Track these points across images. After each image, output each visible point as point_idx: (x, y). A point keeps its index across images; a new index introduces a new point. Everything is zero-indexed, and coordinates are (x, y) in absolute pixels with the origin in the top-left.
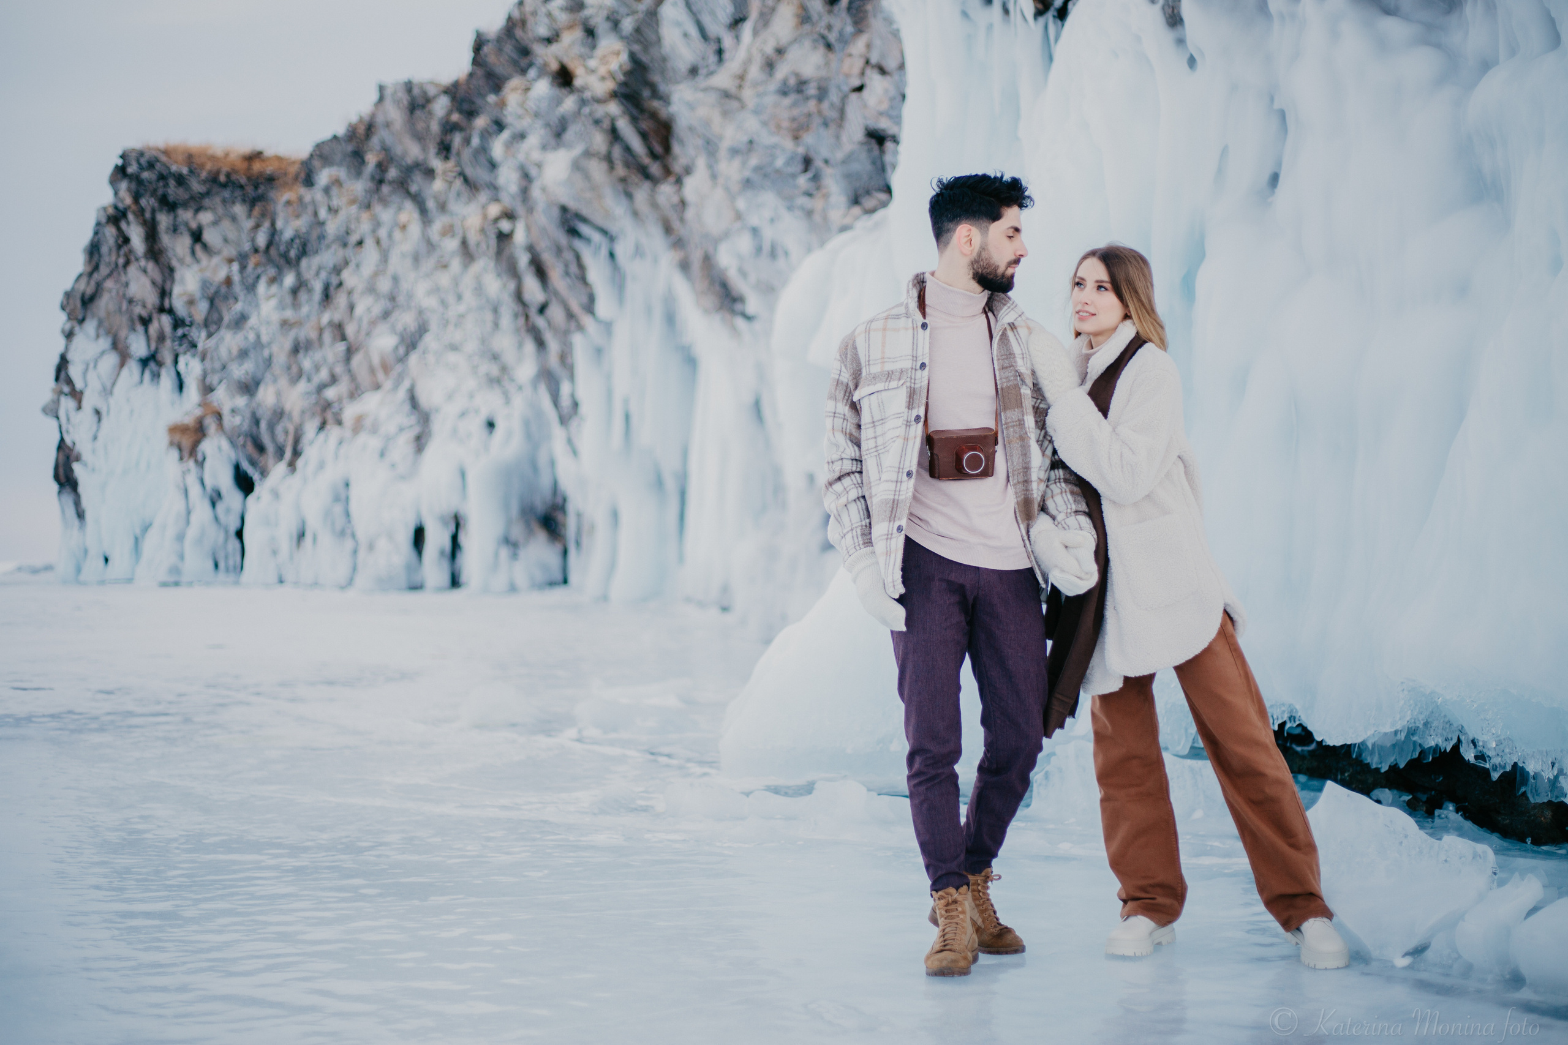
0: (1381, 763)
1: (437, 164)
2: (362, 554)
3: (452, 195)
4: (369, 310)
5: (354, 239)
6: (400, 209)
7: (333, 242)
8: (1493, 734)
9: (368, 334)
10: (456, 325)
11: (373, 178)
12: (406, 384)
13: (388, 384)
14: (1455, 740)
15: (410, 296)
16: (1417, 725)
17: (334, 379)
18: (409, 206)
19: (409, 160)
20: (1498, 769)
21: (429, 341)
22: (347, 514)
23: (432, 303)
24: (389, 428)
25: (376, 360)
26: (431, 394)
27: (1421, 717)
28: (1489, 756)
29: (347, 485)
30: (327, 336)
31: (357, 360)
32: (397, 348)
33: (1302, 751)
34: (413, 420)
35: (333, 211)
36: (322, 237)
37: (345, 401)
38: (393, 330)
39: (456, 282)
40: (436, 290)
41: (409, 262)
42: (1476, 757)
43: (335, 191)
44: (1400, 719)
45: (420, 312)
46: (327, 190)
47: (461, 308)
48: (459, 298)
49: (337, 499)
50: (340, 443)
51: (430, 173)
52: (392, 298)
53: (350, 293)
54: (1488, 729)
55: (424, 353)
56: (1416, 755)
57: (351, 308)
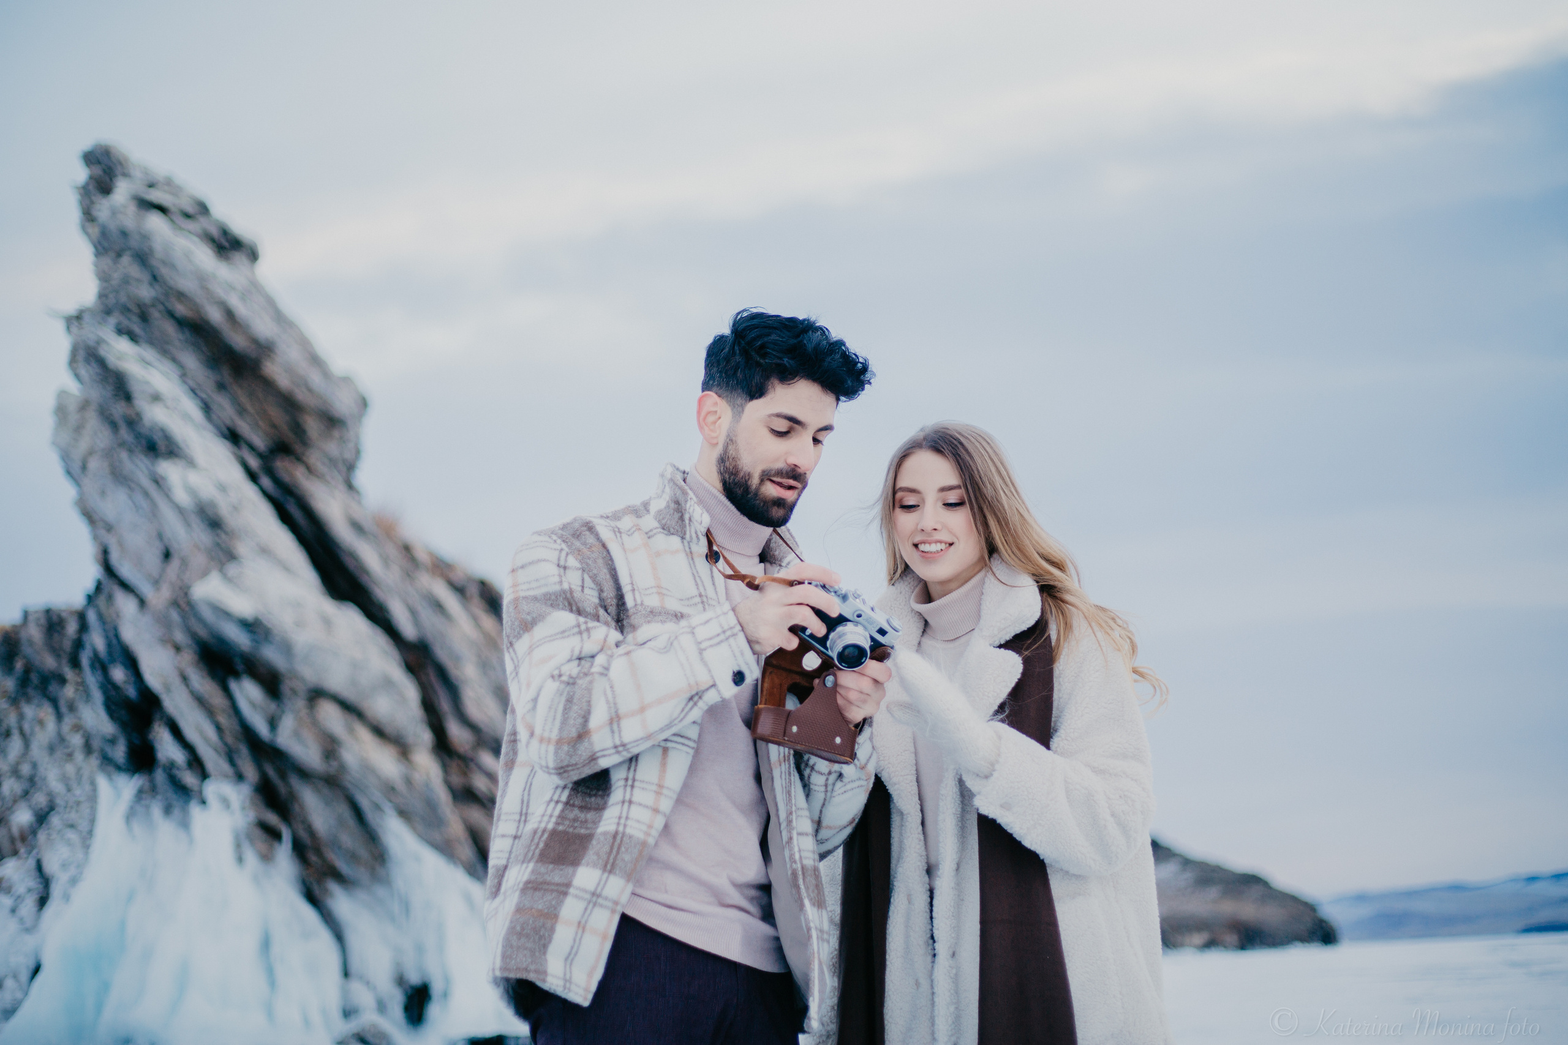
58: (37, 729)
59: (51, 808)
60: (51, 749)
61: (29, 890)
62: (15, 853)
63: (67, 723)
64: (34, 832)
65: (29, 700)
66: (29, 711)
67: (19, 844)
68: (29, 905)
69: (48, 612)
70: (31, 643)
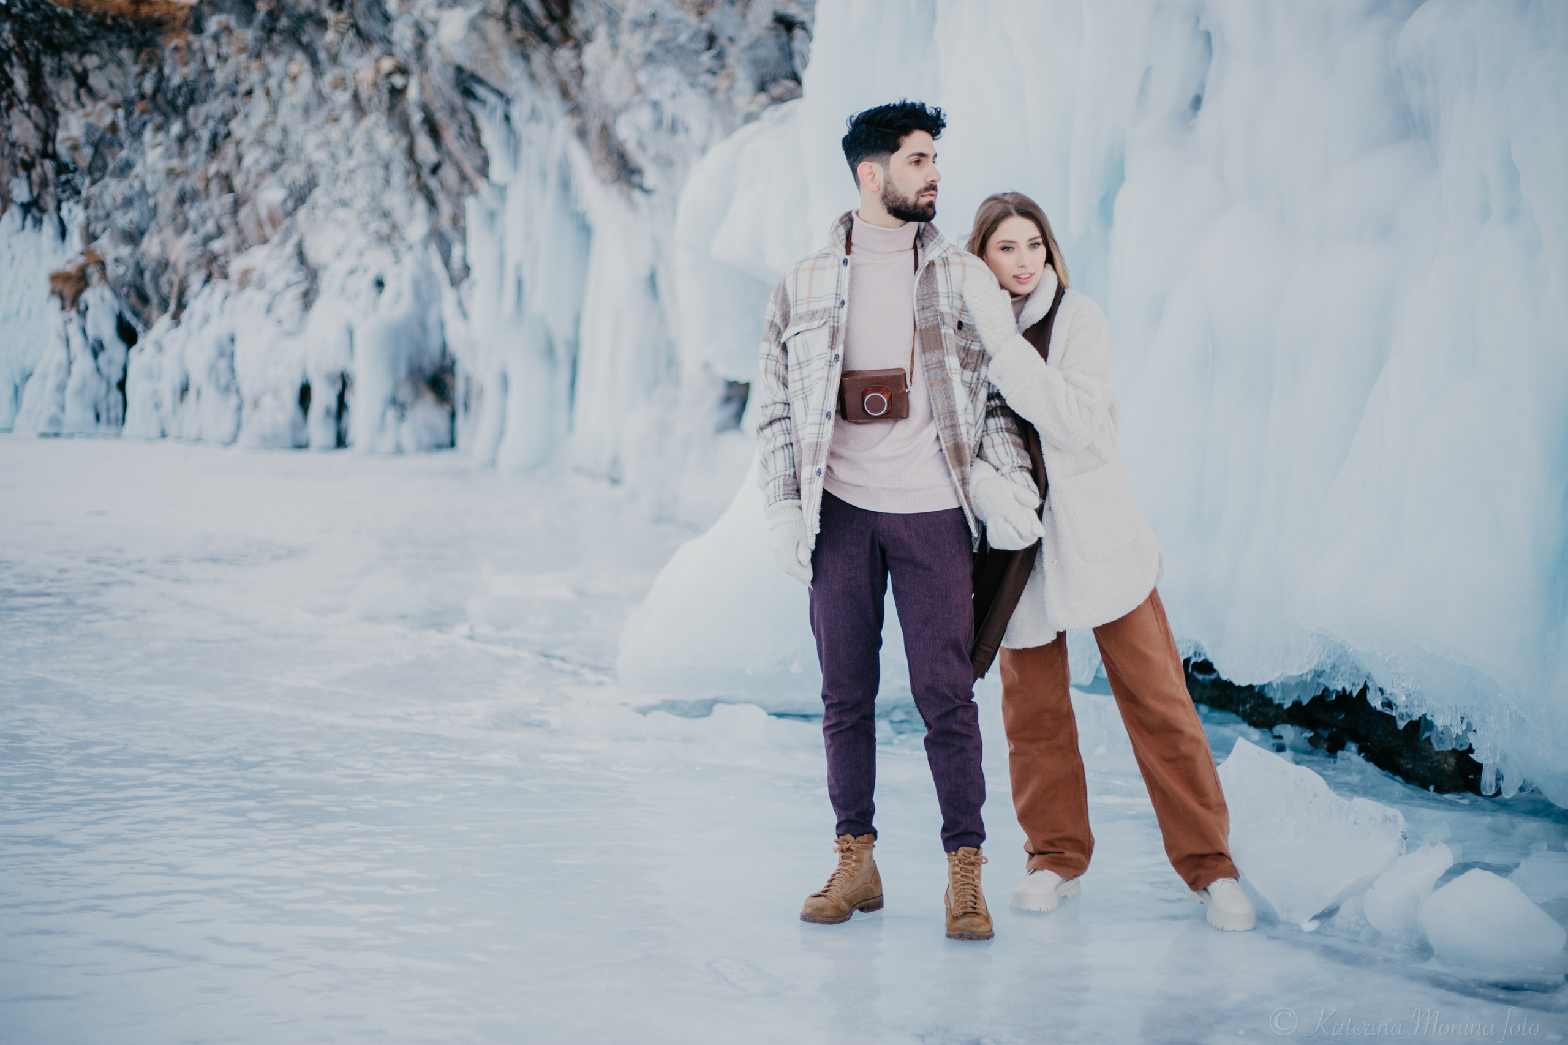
0: (1284, 699)
1: (329, 14)
2: (247, 410)
3: (344, 47)
4: (257, 162)
5: (243, 88)
6: (291, 59)
7: (222, 91)
8: (1403, 688)
9: (256, 187)
10: (346, 181)
11: (263, 27)
12: (294, 239)
13: (276, 239)
14: (1361, 686)
15: (300, 149)
16: (1324, 667)
17: (220, 232)
18: (300, 56)
19: (301, 10)
20: (1405, 717)
21: (318, 195)
22: (232, 370)
23: (319, 156)
24: (277, 283)
25: (263, 213)
26: (319, 251)
27: (1329, 662)
28: (1395, 705)
29: (233, 340)
30: (214, 187)
31: (244, 212)
32: (285, 201)
33: (1204, 679)
34: (300, 276)
35: (222, 58)
36: (210, 85)
37: (232, 254)
38: (282, 183)
39: (347, 136)
40: (326, 143)
41: (298, 114)
42: (1383, 704)
43: (224, 39)
44: (1308, 663)
45: (310, 166)
46: (216, 38)
47: (352, 163)
48: (350, 152)
49: (221, 354)
50: (226, 297)
51: (322, 24)
52: (282, 150)
53: (238, 143)
54: (1398, 682)
55: (313, 208)
56: (1319, 693)
57: (239, 159)
58: (288, 86)
59: (312, 184)
60: (307, 111)
61: (288, 286)
62: (265, 241)
63: (329, 78)
64: (291, 213)
65: (275, 52)
66: (276, 65)
67: (268, 229)
68: (290, 301)
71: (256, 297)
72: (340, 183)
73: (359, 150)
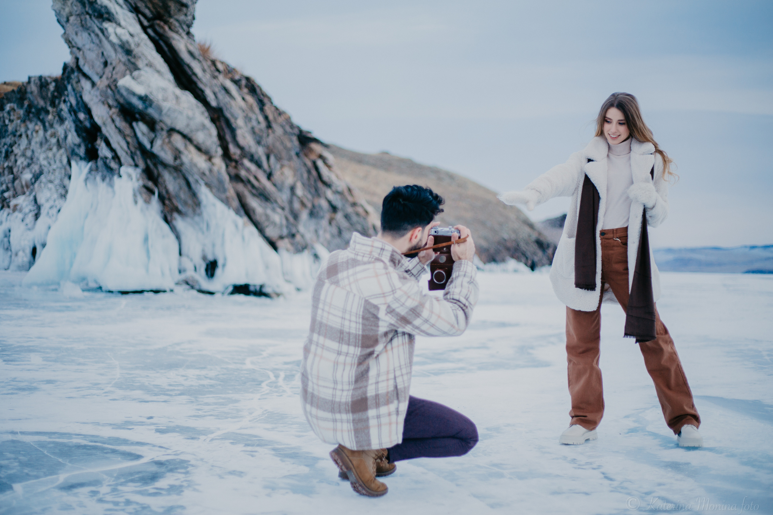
58: (34, 134)
59: (41, 173)
60: (41, 144)
61: (31, 211)
62: (24, 193)
63: (49, 133)
64: (33, 184)
65: (31, 121)
66: (31, 126)
67: (25, 189)
68: (30, 218)
69: (40, 78)
70: (32, 93)
71: (18, 215)
72: (50, 174)
73: (58, 162)
